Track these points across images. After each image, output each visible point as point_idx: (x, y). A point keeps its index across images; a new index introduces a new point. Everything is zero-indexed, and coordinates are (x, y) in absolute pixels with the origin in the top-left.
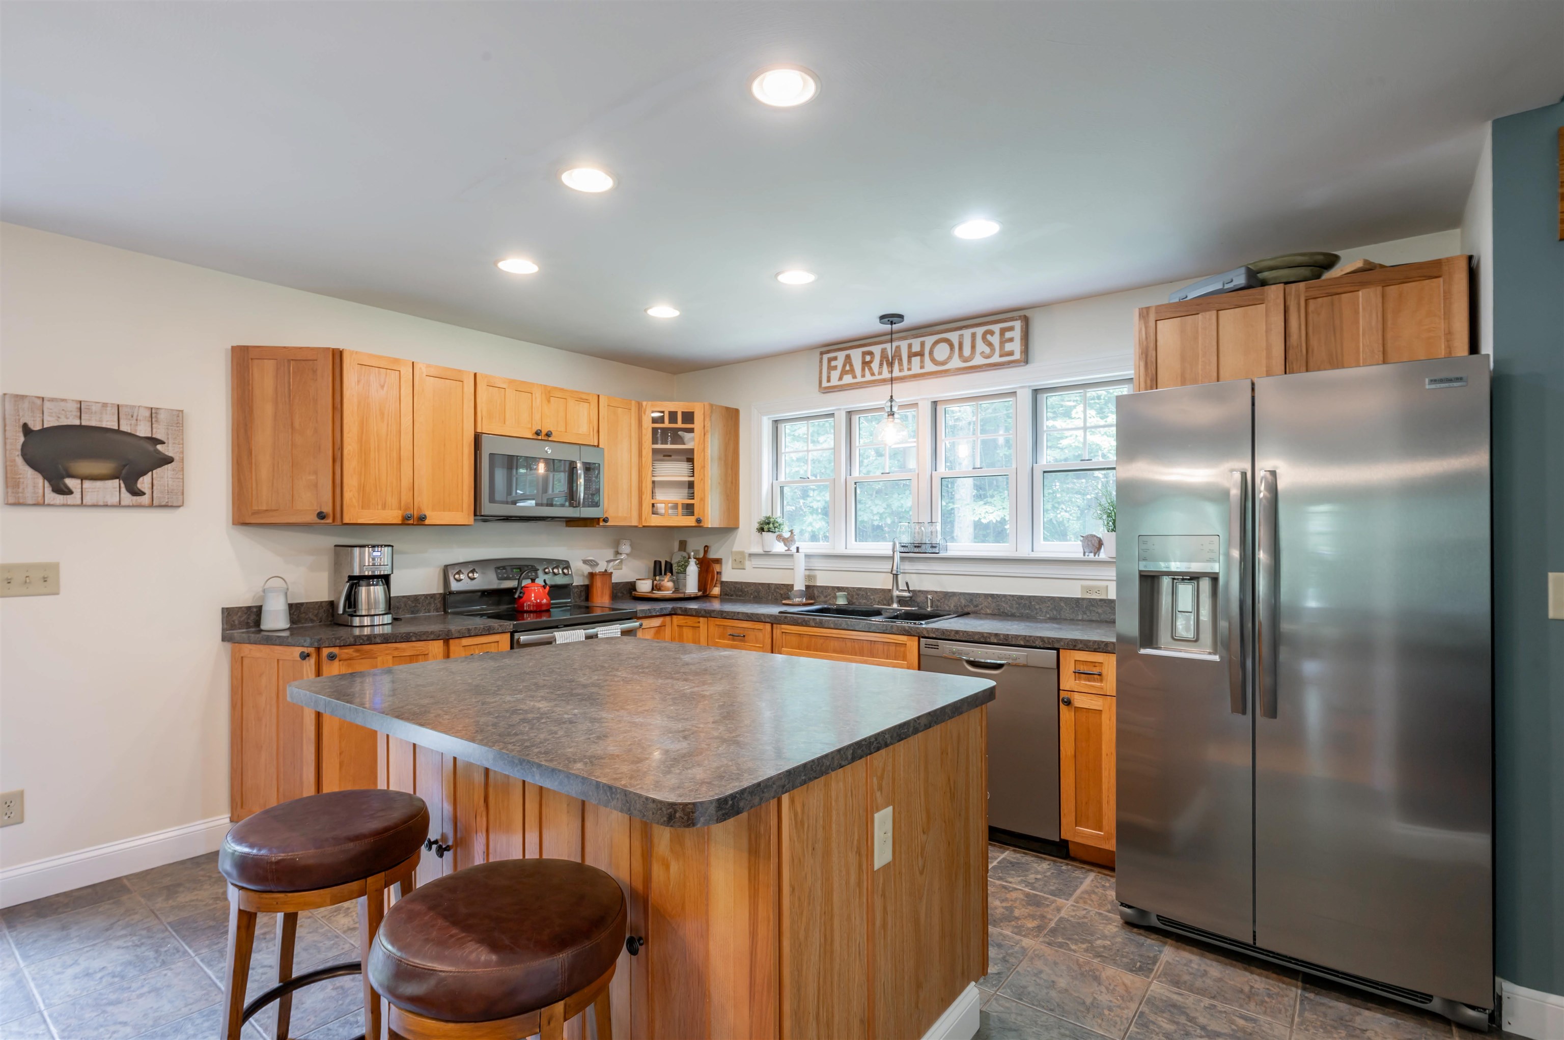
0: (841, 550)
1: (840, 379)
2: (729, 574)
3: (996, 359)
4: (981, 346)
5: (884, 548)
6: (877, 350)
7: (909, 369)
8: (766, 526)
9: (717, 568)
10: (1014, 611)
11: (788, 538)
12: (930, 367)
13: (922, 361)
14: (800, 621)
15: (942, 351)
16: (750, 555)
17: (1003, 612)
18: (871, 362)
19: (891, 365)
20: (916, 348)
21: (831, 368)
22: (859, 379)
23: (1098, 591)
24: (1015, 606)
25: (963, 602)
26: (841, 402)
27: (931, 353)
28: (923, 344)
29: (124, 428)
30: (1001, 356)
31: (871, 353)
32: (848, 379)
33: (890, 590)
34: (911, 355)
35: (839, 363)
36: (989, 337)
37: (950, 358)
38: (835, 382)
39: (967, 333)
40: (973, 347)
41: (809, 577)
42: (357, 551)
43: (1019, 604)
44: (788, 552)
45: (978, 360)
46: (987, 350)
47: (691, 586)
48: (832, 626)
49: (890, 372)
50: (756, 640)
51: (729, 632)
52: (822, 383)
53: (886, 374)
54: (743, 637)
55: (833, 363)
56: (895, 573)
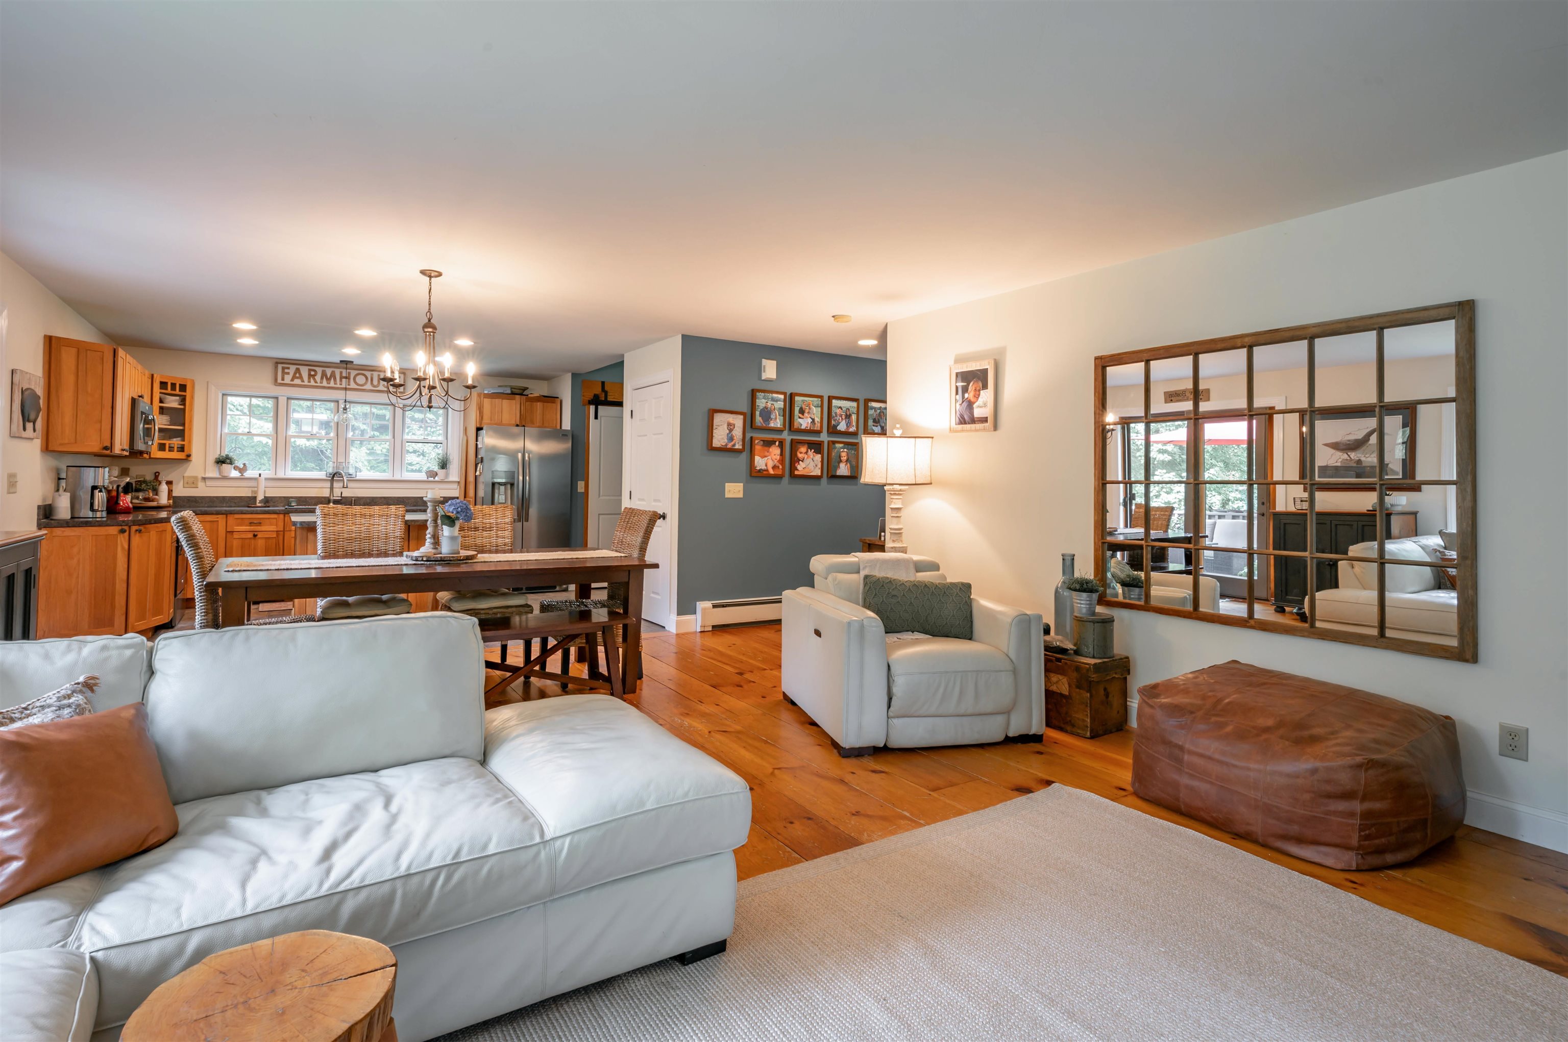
0: (284, 476)
1: (292, 380)
4: (383, 382)
5: (321, 475)
6: (319, 370)
8: (222, 461)
9: (171, 487)
11: (243, 468)
12: (353, 385)
13: (349, 382)
16: (202, 478)
18: (315, 375)
19: (328, 380)
21: (284, 373)
22: (306, 383)
25: (368, 501)
26: (286, 392)
27: (354, 379)
28: (350, 374)
31: (315, 371)
32: (297, 381)
34: (341, 378)
35: (291, 371)
38: (286, 382)
40: (379, 381)
44: (242, 477)
45: (382, 388)
47: (164, 500)
49: (328, 383)
50: (271, 524)
51: (247, 522)
52: (276, 380)
53: (325, 383)
54: (260, 524)
55: (286, 371)
56: (332, 488)
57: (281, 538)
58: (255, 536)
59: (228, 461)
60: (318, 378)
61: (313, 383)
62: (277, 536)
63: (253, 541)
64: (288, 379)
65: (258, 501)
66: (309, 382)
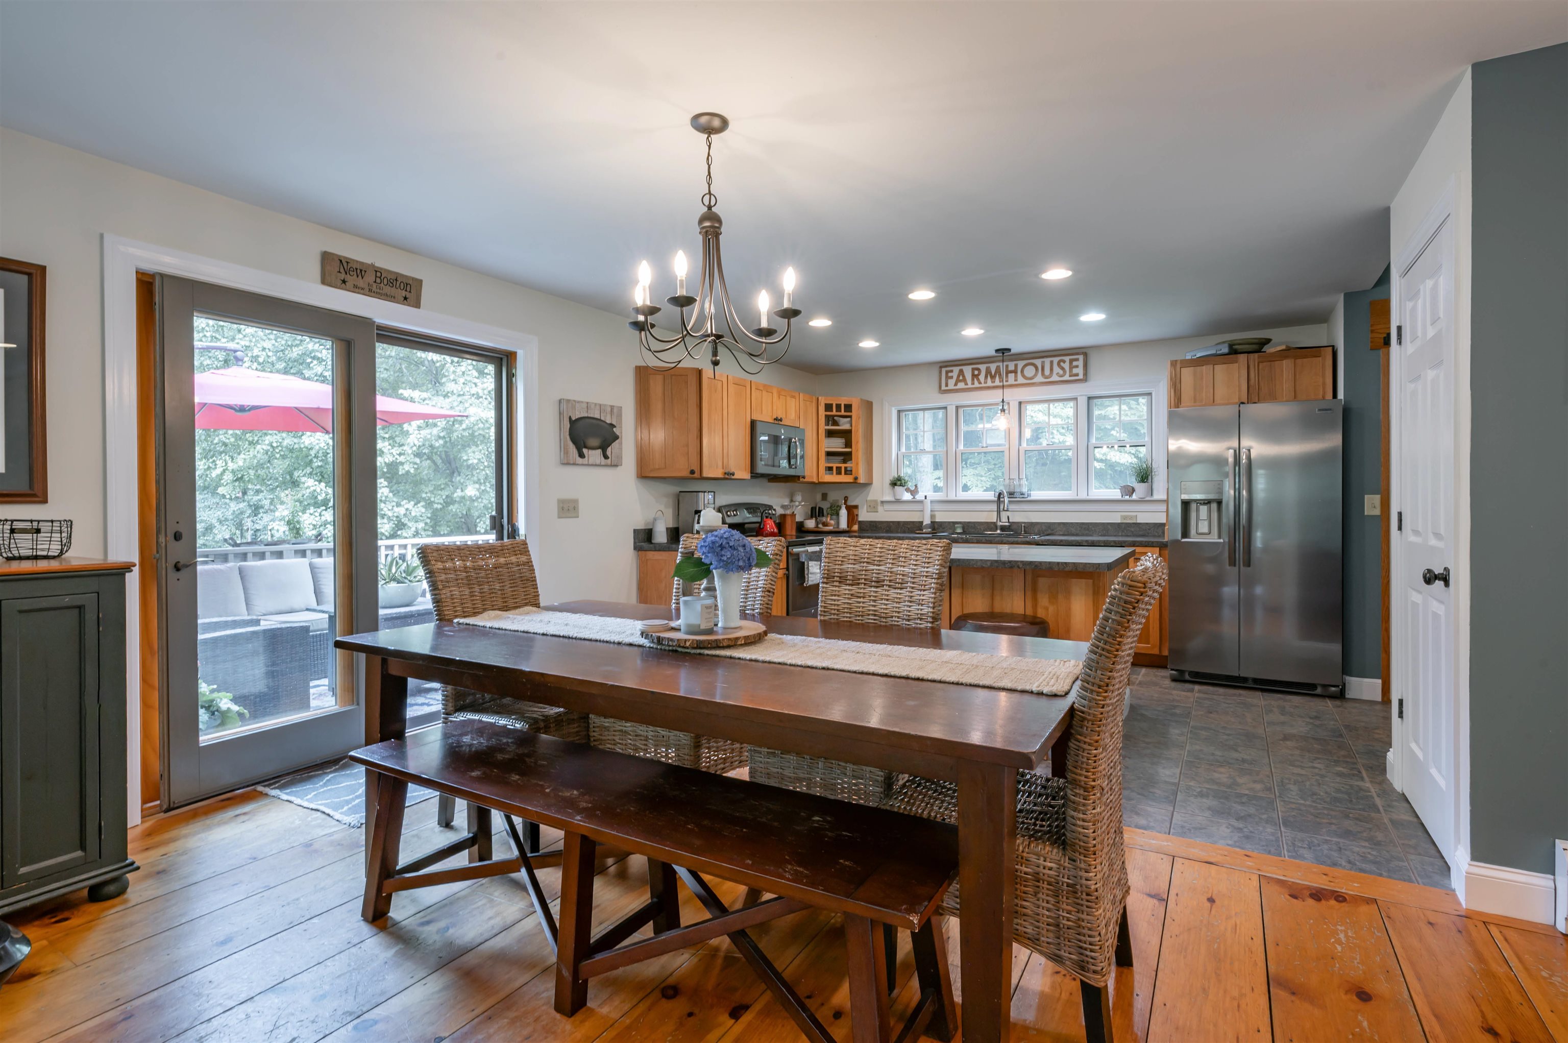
0: (952, 497)
1: (956, 384)
2: (864, 515)
3: (1067, 377)
4: (1056, 369)
5: (990, 495)
6: (983, 367)
7: (1007, 381)
8: (897, 482)
9: (855, 511)
11: (913, 491)
12: (1021, 380)
13: (1016, 377)
15: (1030, 371)
16: (882, 502)
17: (1070, 533)
18: (979, 375)
19: (993, 377)
20: (1012, 368)
21: (948, 378)
22: (970, 386)
23: (1131, 518)
24: (1079, 529)
25: (1043, 528)
26: (952, 400)
27: (1022, 371)
28: (1016, 366)
29: (603, 418)
30: (1070, 376)
31: (979, 369)
32: (961, 385)
33: (994, 522)
34: (1007, 373)
35: (955, 374)
36: (1062, 364)
37: (1036, 375)
39: (1047, 361)
40: (1051, 369)
41: (932, 516)
42: (701, 495)
43: (1081, 528)
44: (915, 499)
45: (1055, 378)
46: (1061, 372)
47: (843, 525)
49: (993, 382)
52: (940, 387)
53: (989, 383)
55: (950, 374)
56: (999, 512)
59: (901, 482)
61: (976, 384)
64: (951, 386)
65: (924, 527)
66: (973, 384)
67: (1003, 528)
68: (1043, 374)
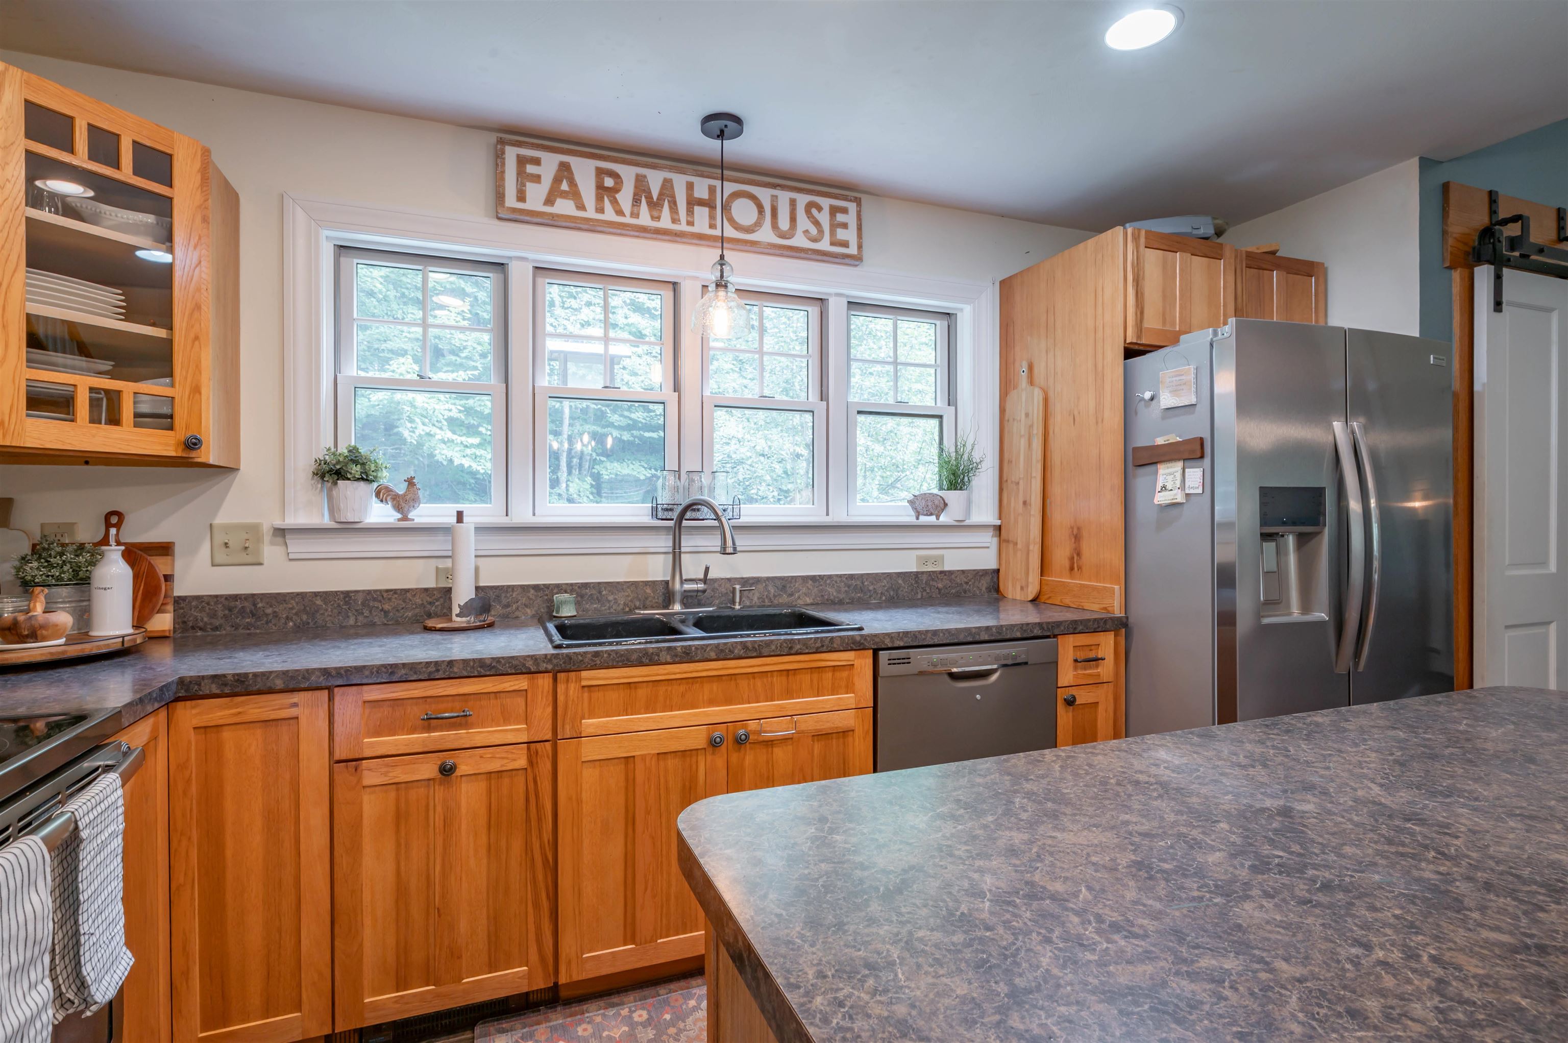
0: (527, 517)
1: (549, 201)
3: (824, 245)
4: (803, 222)
6: (628, 173)
8: (341, 468)
10: (842, 596)
11: (404, 495)
12: (723, 229)
13: (712, 217)
14: (634, 657)
15: (744, 212)
17: (827, 600)
18: (615, 190)
19: (655, 205)
20: (701, 192)
21: (526, 175)
22: (591, 213)
23: (934, 563)
24: (843, 589)
25: (772, 591)
26: (528, 247)
27: (726, 208)
28: (711, 190)
30: (832, 244)
31: (614, 173)
32: (564, 207)
33: (667, 582)
34: (692, 201)
35: (544, 172)
36: (815, 212)
37: (758, 224)
38: (531, 204)
39: (784, 197)
40: (793, 219)
43: (849, 587)
45: (800, 241)
46: (814, 231)
48: (713, 655)
49: (653, 218)
50: (506, 718)
51: (417, 712)
52: (499, 202)
53: (645, 218)
54: (462, 721)
55: (530, 169)
56: (676, 554)
57: (545, 766)
58: (446, 771)
59: (356, 470)
60: (625, 198)
61: (609, 214)
62: (531, 762)
63: (439, 793)
64: (536, 201)
65: (456, 610)
66: (600, 210)
67: (689, 599)
68: (775, 226)
